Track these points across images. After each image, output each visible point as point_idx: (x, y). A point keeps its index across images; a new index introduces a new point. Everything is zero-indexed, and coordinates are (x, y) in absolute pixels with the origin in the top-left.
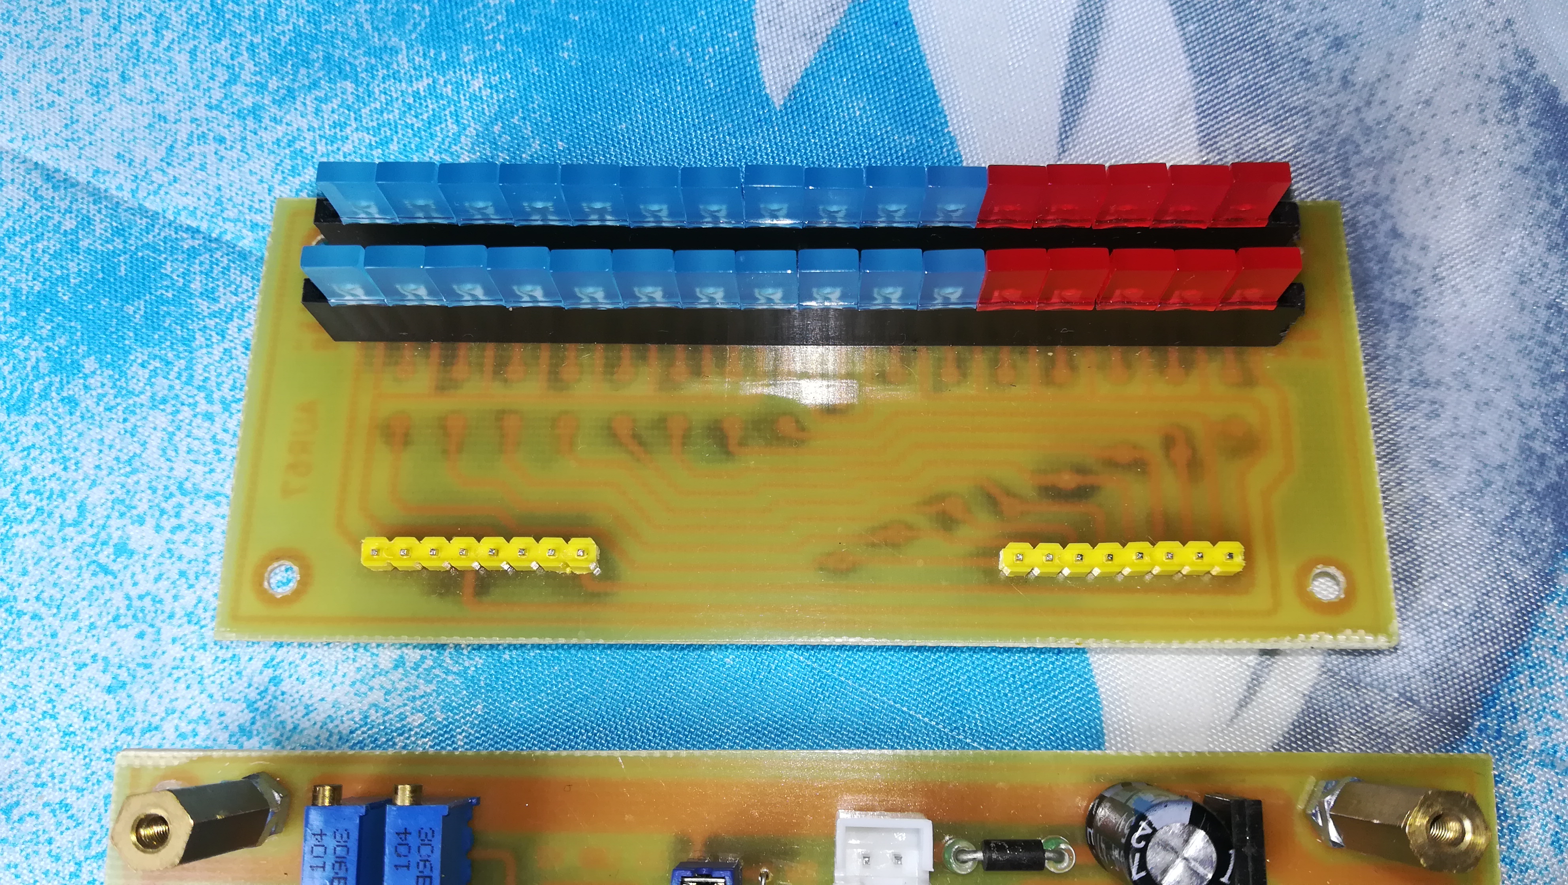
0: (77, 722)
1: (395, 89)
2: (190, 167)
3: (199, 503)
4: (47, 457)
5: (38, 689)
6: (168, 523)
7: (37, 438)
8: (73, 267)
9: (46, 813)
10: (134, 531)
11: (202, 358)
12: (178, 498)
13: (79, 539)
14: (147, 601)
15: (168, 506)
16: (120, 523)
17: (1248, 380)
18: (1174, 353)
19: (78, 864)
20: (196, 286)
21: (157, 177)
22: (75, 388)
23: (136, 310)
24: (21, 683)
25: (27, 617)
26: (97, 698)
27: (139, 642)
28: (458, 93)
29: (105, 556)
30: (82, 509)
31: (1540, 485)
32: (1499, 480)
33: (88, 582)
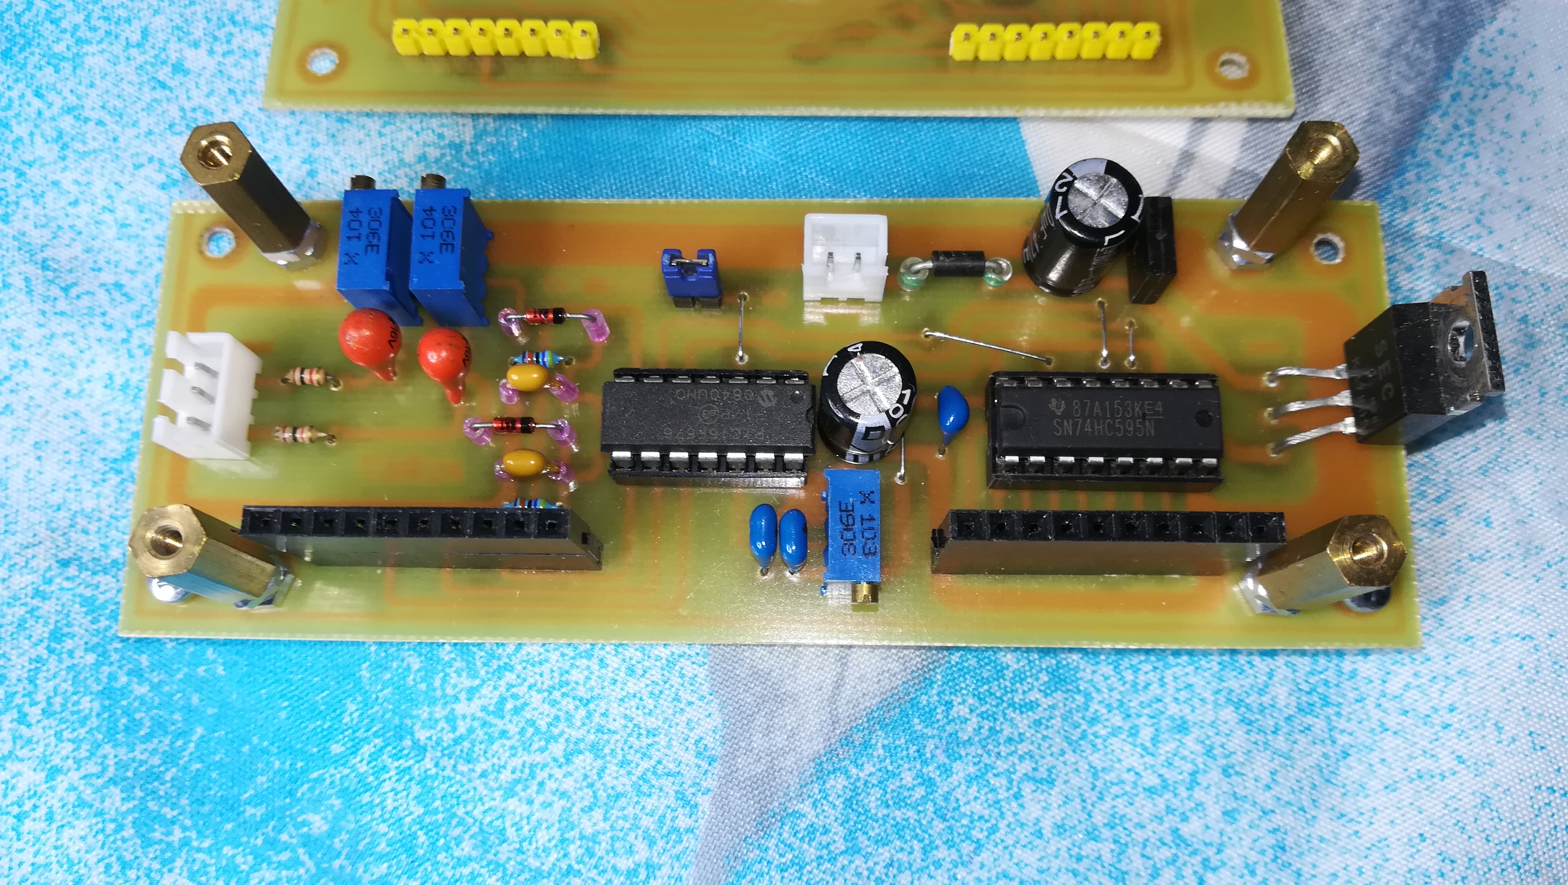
0: (132, 214)
3: (248, 33)
5: (99, 186)
6: (219, 48)
9: (102, 296)
10: (189, 53)
12: (230, 28)
13: (141, 59)
15: (221, 34)
16: (178, 46)
19: (129, 331)
24: (84, 180)
25: (92, 124)
29: (164, 74)
30: (145, 33)
31: (1423, 22)
32: (1387, 17)
33: (147, 95)
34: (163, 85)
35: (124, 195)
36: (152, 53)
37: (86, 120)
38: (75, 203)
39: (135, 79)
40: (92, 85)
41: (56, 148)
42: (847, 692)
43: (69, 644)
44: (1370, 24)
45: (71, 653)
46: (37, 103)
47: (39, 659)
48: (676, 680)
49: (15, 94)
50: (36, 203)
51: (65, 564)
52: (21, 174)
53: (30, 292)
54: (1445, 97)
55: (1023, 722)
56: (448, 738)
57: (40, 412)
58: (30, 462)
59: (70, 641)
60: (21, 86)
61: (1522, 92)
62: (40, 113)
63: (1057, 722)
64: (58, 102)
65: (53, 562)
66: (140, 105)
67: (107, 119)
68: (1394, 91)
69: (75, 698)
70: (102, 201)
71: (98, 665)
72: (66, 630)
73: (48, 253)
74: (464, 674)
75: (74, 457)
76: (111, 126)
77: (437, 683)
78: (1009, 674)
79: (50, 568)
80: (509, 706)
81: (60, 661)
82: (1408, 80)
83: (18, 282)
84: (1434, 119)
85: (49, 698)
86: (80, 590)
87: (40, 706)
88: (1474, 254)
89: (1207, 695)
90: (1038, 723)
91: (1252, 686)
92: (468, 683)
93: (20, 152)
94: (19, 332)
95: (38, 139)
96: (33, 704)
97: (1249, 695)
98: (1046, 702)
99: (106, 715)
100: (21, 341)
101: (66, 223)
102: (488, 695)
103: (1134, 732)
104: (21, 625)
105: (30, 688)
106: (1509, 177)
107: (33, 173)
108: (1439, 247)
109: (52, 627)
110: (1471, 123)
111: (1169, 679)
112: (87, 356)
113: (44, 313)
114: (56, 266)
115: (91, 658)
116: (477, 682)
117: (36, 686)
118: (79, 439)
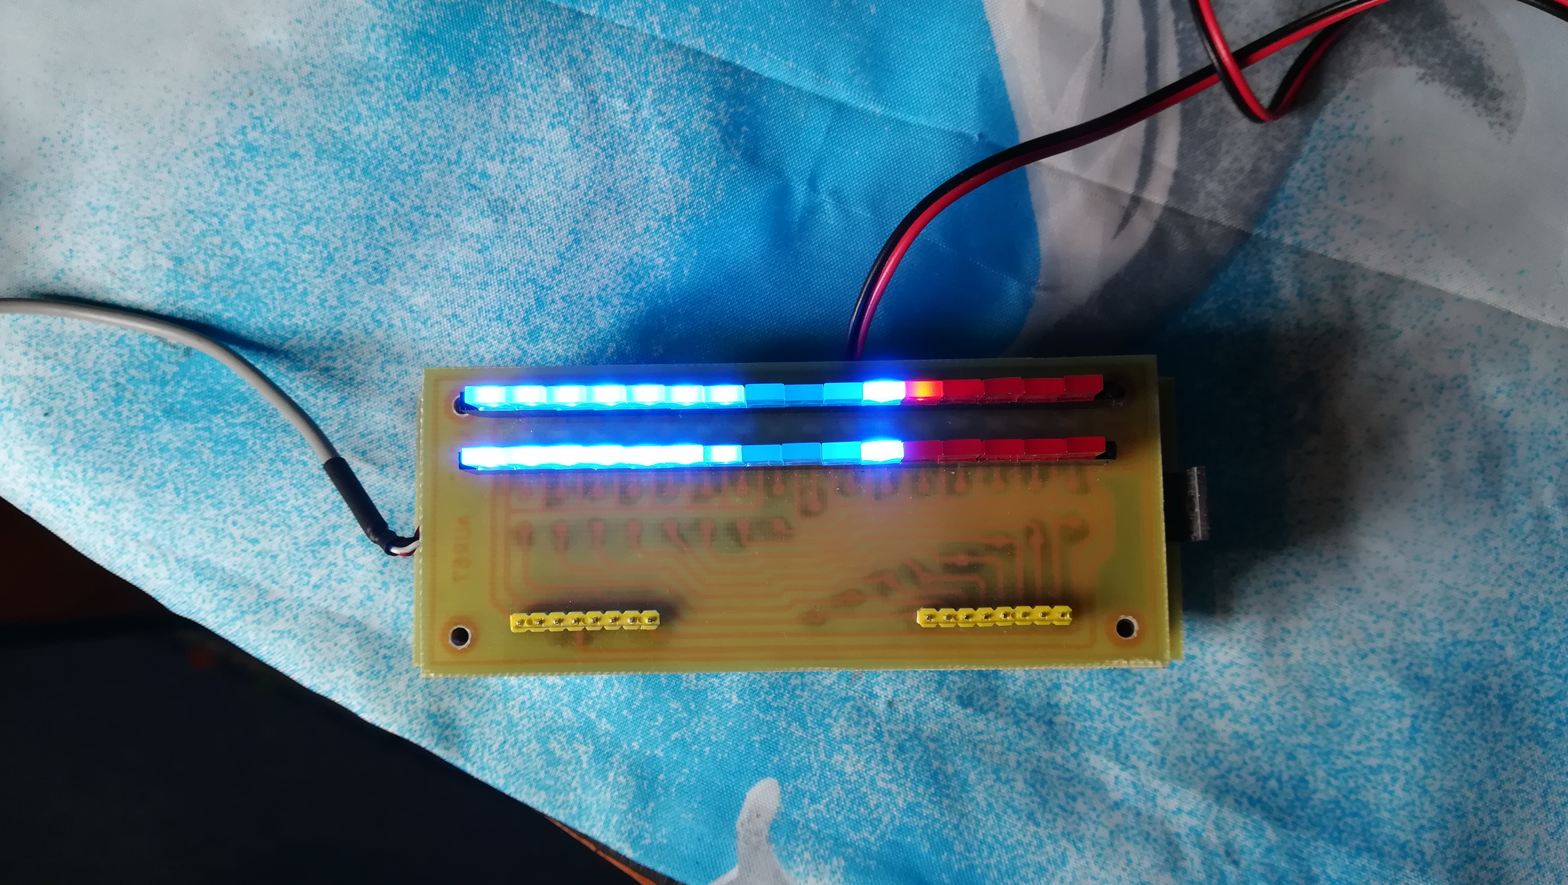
0: (461, 270)
4: (436, 125)
7: (429, 114)
8: (434, 14)
11: (517, 62)
12: (512, 144)
14: (499, 203)
15: (507, 149)
22: (445, 84)
23: (474, 35)
24: (430, 253)
25: (432, 216)
26: (473, 256)
29: (475, 179)
30: (459, 153)
33: (466, 194)
34: (476, 188)
37: (429, 215)
41: (410, 233)
46: (393, 204)
50: (401, 270)
52: (387, 252)
54: (1305, 150)
60: (380, 193)
62: (396, 211)
64: (408, 203)
66: (461, 202)
67: (442, 212)
68: (1270, 150)
76: (445, 217)
82: (1280, 141)
93: (384, 236)
95: (396, 227)
107: (397, 250)
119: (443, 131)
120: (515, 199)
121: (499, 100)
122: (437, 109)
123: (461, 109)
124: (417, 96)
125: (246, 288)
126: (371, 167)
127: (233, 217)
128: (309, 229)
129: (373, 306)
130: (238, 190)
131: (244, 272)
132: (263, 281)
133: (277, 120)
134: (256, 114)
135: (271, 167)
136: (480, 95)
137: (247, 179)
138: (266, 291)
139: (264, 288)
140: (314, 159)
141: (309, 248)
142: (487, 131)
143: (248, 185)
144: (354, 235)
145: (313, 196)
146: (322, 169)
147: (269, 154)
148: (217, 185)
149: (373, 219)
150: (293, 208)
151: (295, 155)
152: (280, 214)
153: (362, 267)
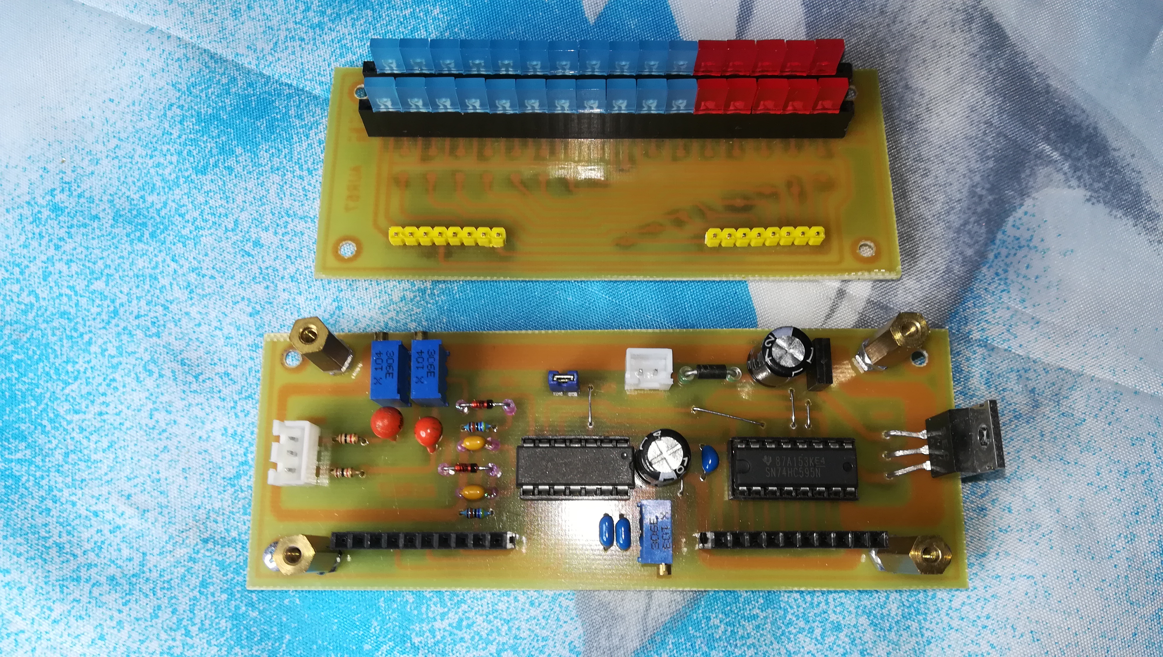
0: (233, 331)
1: (393, 14)
2: (286, 54)
3: (296, 221)
4: (218, 196)
5: (213, 315)
6: (280, 231)
7: (213, 187)
8: (228, 101)
9: (217, 379)
10: (263, 235)
11: (297, 148)
12: (286, 218)
13: (234, 238)
14: (270, 271)
15: (281, 223)
16: (256, 230)
17: (830, 155)
18: (793, 141)
19: (236, 402)
20: (292, 112)
21: (270, 58)
22: (231, 162)
23: (262, 124)
24: (204, 311)
25: (207, 277)
26: (245, 319)
27: (266, 291)
28: (426, 16)
29: (248, 247)
30: (236, 223)
31: (979, 210)
32: (958, 207)
33: (239, 260)
34: (249, 255)
35: (228, 320)
36: (241, 234)
37: (204, 276)
38: (199, 325)
39: (232, 251)
40: (206, 255)
41: (187, 293)
42: (652, 613)
43: (211, 589)
44: (948, 213)
45: (213, 595)
46: (173, 265)
47: (195, 598)
48: (557, 609)
49: (160, 259)
50: (176, 325)
51: (206, 541)
52: (166, 308)
53: (175, 379)
54: (991, 256)
55: (750, 627)
56: (431, 642)
57: (184, 450)
58: (181, 480)
59: (211, 587)
60: (163, 254)
61: (1037, 251)
62: (175, 271)
63: (768, 626)
64: (187, 265)
65: (198, 540)
66: (235, 266)
67: (216, 275)
68: (961, 253)
69: (217, 620)
70: (215, 324)
71: (229, 600)
72: (209, 581)
73: (185, 355)
74: (439, 605)
75: (206, 477)
76: (219, 279)
77: (424, 610)
78: (742, 600)
79: (197, 544)
80: (464, 623)
81: (207, 598)
82: (970, 246)
83: (168, 373)
84: (984, 270)
85: (202, 621)
86: (216, 556)
87: (197, 626)
88: (1006, 350)
89: (852, 609)
90: (758, 627)
91: (877, 604)
92: (441, 610)
93: (165, 294)
94: (170, 403)
95: (175, 286)
96: (194, 624)
97: (875, 609)
98: (762, 615)
99: (235, 630)
100: (171, 409)
101: (194, 337)
102: (453, 617)
103: (811, 631)
104: (183, 578)
105: (191, 615)
106: (1027, 304)
107: (173, 307)
108: (985, 346)
109: (201, 579)
110: (1006, 271)
111: (831, 600)
112: (211, 417)
113: (184, 392)
114: (189, 363)
115: (224, 596)
116: (446, 610)
117: (194, 614)
118: (208, 466)
119: (224, 202)
120: (285, 269)
121: (277, 178)
122: (220, 183)
123: (243, 184)
124: (204, 171)
125: (37, 334)
126: (159, 231)
127: (33, 268)
128: (99, 285)
129: (147, 357)
130: (40, 245)
131: (37, 319)
132: (54, 329)
133: (83, 186)
134: (67, 179)
135: (72, 226)
136: (260, 174)
137: (50, 235)
138: (55, 338)
139: (54, 335)
140: (111, 222)
141: (98, 302)
142: (263, 204)
143: (51, 241)
144: (138, 292)
145: (105, 254)
146: (116, 231)
147: (72, 215)
148: (23, 238)
149: (156, 278)
150: (87, 264)
151: (96, 217)
152: (74, 268)
153: (142, 321)
